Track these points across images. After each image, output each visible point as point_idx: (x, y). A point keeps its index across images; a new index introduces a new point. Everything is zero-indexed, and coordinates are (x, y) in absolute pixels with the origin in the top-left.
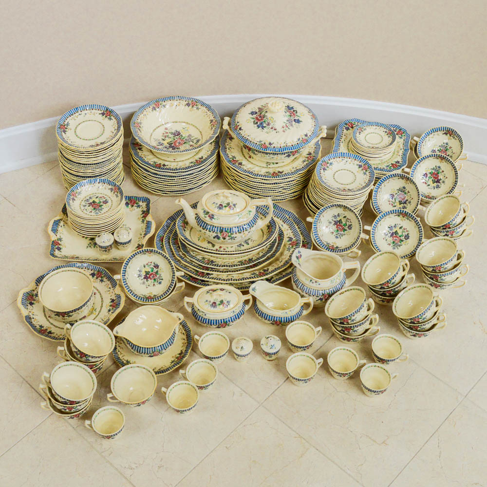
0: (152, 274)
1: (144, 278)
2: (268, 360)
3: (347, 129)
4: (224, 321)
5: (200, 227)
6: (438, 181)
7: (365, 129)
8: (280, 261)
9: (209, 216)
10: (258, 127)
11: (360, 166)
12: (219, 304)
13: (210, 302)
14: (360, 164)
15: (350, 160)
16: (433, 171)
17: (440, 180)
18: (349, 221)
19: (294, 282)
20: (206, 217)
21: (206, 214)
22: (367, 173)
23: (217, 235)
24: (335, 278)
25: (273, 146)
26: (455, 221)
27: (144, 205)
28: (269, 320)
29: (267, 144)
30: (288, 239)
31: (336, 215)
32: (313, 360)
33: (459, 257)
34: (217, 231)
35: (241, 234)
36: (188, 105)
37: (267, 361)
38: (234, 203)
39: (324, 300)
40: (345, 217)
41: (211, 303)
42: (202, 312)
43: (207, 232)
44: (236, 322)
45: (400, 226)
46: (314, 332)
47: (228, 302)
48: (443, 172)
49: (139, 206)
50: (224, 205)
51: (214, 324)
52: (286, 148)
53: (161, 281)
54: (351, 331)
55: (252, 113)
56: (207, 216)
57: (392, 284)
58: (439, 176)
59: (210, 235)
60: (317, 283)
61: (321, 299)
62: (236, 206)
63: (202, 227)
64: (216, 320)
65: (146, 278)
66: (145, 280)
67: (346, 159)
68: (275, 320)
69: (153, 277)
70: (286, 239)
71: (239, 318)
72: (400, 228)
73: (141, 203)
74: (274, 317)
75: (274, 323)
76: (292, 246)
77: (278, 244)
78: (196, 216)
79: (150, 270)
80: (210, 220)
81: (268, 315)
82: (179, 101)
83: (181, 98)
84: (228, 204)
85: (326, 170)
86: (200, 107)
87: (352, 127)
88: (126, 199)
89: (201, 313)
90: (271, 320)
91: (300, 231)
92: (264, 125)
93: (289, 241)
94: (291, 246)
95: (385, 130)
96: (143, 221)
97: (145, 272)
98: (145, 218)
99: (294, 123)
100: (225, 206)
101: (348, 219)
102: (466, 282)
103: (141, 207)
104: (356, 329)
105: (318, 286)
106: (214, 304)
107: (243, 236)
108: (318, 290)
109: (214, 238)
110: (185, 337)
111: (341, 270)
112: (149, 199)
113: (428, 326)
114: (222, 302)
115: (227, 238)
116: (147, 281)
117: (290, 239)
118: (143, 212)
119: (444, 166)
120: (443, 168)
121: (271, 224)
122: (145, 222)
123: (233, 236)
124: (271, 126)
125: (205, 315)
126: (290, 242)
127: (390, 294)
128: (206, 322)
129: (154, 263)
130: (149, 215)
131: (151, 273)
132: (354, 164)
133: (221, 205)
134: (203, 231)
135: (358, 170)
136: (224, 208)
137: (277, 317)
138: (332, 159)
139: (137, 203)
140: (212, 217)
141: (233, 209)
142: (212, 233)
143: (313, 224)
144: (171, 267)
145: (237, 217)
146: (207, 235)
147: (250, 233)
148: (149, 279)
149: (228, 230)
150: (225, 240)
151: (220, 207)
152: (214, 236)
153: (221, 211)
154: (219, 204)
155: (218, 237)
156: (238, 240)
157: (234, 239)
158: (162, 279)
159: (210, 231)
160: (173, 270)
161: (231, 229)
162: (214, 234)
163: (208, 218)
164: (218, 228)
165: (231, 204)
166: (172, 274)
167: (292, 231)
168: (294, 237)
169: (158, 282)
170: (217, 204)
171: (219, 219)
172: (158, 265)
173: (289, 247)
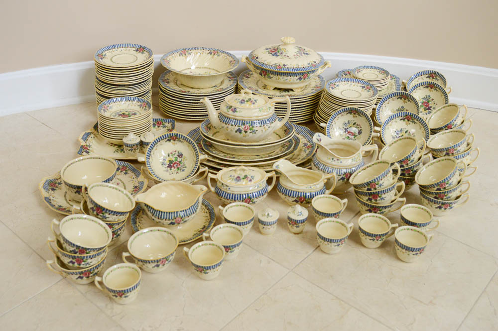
0: (176, 163)
1: (168, 167)
2: (295, 234)
3: (346, 75)
4: (248, 196)
5: (223, 122)
6: (429, 109)
7: (362, 71)
9: (232, 110)
10: (273, 55)
11: (363, 87)
12: (244, 178)
13: (234, 176)
14: (363, 86)
15: (354, 83)
16: (424, 101)
17: (431, 107)
18: (359, 127)
19: (315, 166)
20: (228, 111)
22: (371, 91)
23: (239, 129)
24: (356, 157)
25: (287, 67)
26: (456, 121)
27: (169, 125)
28: (293, 197)
29: (282, 66)
30: (303, 145)
31: (347, 122)
32: (343, 225)
33: (468, 145)
34: (239, 124)
35: (261, 128)
36: (210, 53)
37: (292, 235)
38: (255, 99)
39: (345, 180)
40: (354, 124)
41: (235, 178)
42: (226, 186)
43: (230, 126)
44: (260, 199)
45: (406, 130)
46: (340, 204)
47: (252, 177)
48: (432, 100)
49: (165, 127)
50: (245, 100)
51: (237, 199)
52: (298, 69)
53: (184, 168)
54: (379, 198)
55: (267, 49)
56: (230, 110)
57: (412, 162)
58: (429, 104)
59: (233, 129)
60: (339, 161)
61: (343, 179)
62: (257, 101)
64: (240, 195)
65: (170, 166)
66: (169, 168)
67: (350, 83)
68: (300, 195)
69: (177, 166)
70: (301, 145)
71: (263, 195)
72: (406, 132)
74: (299, 192)
75: (298, 200)
76: (308, 149)
77: (295, 146)
78: (219, 115)
79: (174, 159)
80: (233, 113)
81: (292, 191)
82: (202, 50)
83: (204, 49)
84: (250, 99)
85: (334, 88)
86: (220, 54)
87: (350, 74)
88: (153, 121)
89: (225, 188)
90: (296, 196)
92: (278, 54)
95: (379, 71)
97: (169, 161)
99: (303, 54)
100: (247, 101)
101: (357, 125)
102: (477, 167)
104: (383, 196)
105: (340, 164)
106: (238, 179)
107: (264, 131)
108: (340, 169)
109: (236, 132)
110: (208, 215)
111: (360, 151)
112: (174, 120)
113: (453, 195)
114: (246, 177)
115: (249, 131)
117: (305, 145)
118: (169, 130)
119: (434, 95)
120: (432, 97)
121: (287, 128)
123: (254, 129)
124: (284, 55)
125: (229, 189)
126: (306, 147)
127: (409, 174)
128: (230, 198)
129: (178, 152)
131: (175, 162)
132: (357, 86)
133: (242, 100)
134: (225, 126)
135: (362, 89)
136: (246, 103)
137: (301, 193)
138: (337, 82)
139: (163, 125)
140: (235, 110)
141: (254, 103)
142: (234, 127)
143: (327, 128)
144: (195, 153)
145: (258, 110)
146: (229, 130)
147: (270, 129)
148: (173, 168)
149: (249, 123)
150: (246, 134)
151: (243, 101)
152: (236, 130)
153: (243, 105)
154: (241, 100)
155: (239, 131)
156: (259, 134)
157: (255, 133)
158: (186, 167)
159: (232, 125)
160: (197, 156)
161: (252, 122)
162: (237, 128)
163: (231, 112)
164: (240, 121)
165: (252, 99)
166: (195, 160)
167: (307, 139)
168: (309, 143)
169: (182, 170)
170: (239, 99)
171: (241, 111)
172: (182, 153)
173: (305, 149)
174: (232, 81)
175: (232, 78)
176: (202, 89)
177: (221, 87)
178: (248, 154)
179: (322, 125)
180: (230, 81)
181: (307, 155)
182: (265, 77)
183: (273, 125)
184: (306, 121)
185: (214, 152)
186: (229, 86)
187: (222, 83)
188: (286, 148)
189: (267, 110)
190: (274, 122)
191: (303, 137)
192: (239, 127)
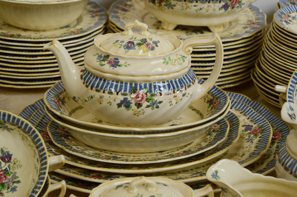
5: (92, 89)
8: (241, 154)
9: (109, 62)
21: (104, 60)
23: (125, 99)
30: (244, 128)
34: (125, 90)
35: (169, 96)
38: (155, 39)
43: (106, 95)
50: (135, 42)
53: (15, 185)
56: (106, 62)
59: (112, 101)
62: (158, 44)
63: (94, 89)
76: (256, 135)
77: (230, 130)
78: (82, 73)
84: (144, 41)
85: (289, 23)
93: (246, 130)
94: (252, 136)
100: (139, 44)
107: (174, 102)
109: (119, 105)
115: (145, 104)
117: (248, 127)
121: (214, 97)
123: (155, 98)
126: (249, 131)
129: (2, 151)
133: (129, 42)
134: (97, 95)
136: (137, 47)
138: (293, 12)
140: (115, 63)
141: (153, 49)
142: (114, 95)
143: (288, 95)
144: (37, 151)
145: (163, 61)
146: (105, 103)
147: (185, 99)
149: (145, 87)
150: (139, 109)
151: (130, 45)
152: (119, 102)
153: (131, 51)
154: (126, 42)
155: (126, 104)
156: (164, 108)
157: (157, 107)
158: (18, 182)
159: (110, 93)
160: (43, 159)
161: (150, 85)
162: (121, 98)
163: (107, 67)
164: (126, 83)
165: (148, 41)
166: (39, 166)
167: (248, 116)
168: (254, 124)
169: (10, 188)
170: (123, 42)
171: (129, 65)
172: (10, 153)
173: (249, 137)
174: (97, 18)
175: (97, 12)
176: (44, 31)
177: (78, 27)
178: (142, 150)
179: (279, 88)
180: (93, 17)
181: (257, 147)
182: (160, 5)
183: (189, 91)
184: (237, 84)
185: (74, 147)
186: (92, 25)
187: (79, 20)
188: (214, 134)
189: (179, 60)
190: (192, 84)
191: (241, 113)
192: (126, 97)
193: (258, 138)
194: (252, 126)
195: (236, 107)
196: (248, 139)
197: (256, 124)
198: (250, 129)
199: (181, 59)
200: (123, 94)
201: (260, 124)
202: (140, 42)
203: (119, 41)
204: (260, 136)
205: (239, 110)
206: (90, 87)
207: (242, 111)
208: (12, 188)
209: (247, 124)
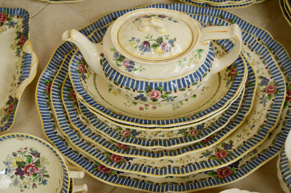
0: (29, 166)
1: (16, 174)
8: (251, 125)
9: (125, 64)
20: (119, 65)
21: (120, 60)
27: (19, 21)
30: (260, 81)
34: (141, 88)
35: (184, 92)
38: (171, 37)
43: (124, 89)
49: (12, 24)
50: (151, 43)
53: (45, 178)
56: (122, 63)
59: (129, 95)
62: (175, 43)
63: (112, 80)
65: (19, 172)
66: (19, 176)
69: (32, 170)
73: (15, 19)
76: (270, 95)
78: (102, 58)
79: (25, 160)
80: (127, 71)
84: (160, 41)
91: (279, 64)
94: (266, 95)
96: (18, 53)
97: (17, 163)
98: (21, 47)
100: (155, 46)
103: (16, 26)
107: (189, 94)
109: (136, 98)
112: (27, 12)
115: (160, 99)
116: (22, 178)
117: (265, 81)
118: (19, 35)
122: (21, 54)
123: (170, 95)
126: (264, 87)
129: (31, 150)
130: (27, 42)
131: (27, 164)
133: (146, 43)
136: (152, 49)
139: (8, 19)
140: (131, 66)
142: (131, 91)
146: (123, 94)
148: (25, 175)
149: (160, 86)
150: (155, 102)
151: (145, 46)
152: (136, 96)
153: (146, 54)
154: (142, 41)
155: (142, 98)
157: (172, 100)
158: (48, 176)
159: (128, 88)
161: (165, 84)
165: (164, 40)
167: (267, 65)
168: (271, 78)
169: (42, 180)
170: (138, 41)
171: (144, 69)
172: (38, 152)
173: (264, 96)
181: (267, 116)
183: (205, 79)
189: (194, 58)
190: (208, 72)
191: (261, 58)
192: (142, 94)
193: (271, 100)
194: (268, 80)
195: (257, 50)
196: (262, 99)
197: (273, 79)
198: (266, 84)
199: (197, 56)
200: (139, 92)
201: (276, 79)
202: (155, 42)
203: (135, 38)
204: (273, 98)
205: (259, 55)
206: (108, 78)
207: (262, 56)
208: (43, 180)
209: (264, 76)
